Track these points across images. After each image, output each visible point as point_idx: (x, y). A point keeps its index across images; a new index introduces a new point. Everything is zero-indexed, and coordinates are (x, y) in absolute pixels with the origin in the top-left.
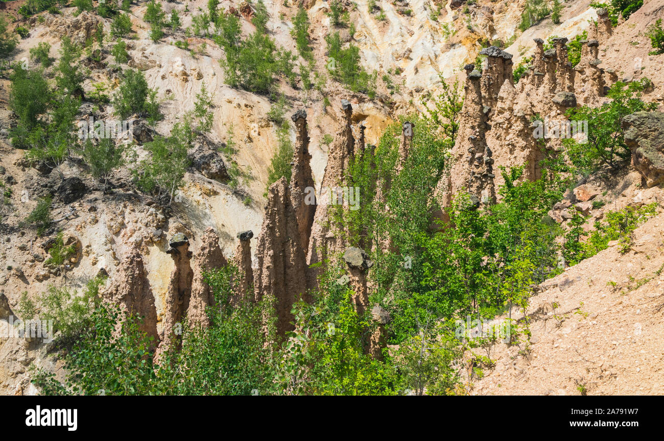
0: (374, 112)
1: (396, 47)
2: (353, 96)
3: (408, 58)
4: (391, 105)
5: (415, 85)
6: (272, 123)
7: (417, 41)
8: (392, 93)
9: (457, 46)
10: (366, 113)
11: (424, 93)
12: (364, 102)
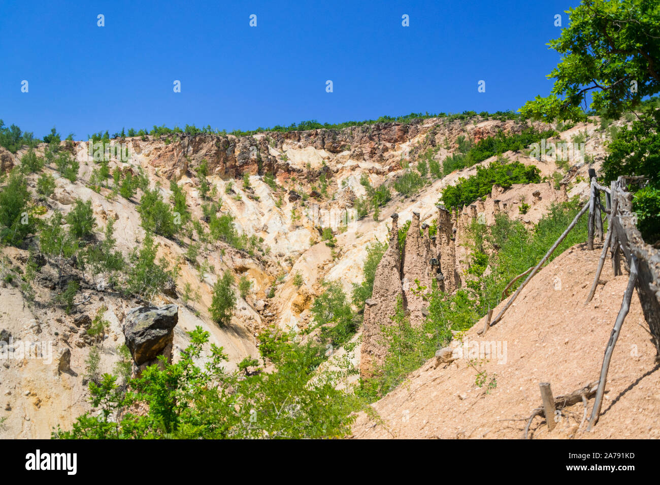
0: (253, 266)
1: (254, 222)
2: (237, 252)
3: (265, 231)
4: (265, 263)
5: (277, 251)
6: (187, 262)
7: (268, 220)
8: (263, 255)
9: (300, 228)
10: (248, 266)
11: (286, 257)
12: (245, 258)
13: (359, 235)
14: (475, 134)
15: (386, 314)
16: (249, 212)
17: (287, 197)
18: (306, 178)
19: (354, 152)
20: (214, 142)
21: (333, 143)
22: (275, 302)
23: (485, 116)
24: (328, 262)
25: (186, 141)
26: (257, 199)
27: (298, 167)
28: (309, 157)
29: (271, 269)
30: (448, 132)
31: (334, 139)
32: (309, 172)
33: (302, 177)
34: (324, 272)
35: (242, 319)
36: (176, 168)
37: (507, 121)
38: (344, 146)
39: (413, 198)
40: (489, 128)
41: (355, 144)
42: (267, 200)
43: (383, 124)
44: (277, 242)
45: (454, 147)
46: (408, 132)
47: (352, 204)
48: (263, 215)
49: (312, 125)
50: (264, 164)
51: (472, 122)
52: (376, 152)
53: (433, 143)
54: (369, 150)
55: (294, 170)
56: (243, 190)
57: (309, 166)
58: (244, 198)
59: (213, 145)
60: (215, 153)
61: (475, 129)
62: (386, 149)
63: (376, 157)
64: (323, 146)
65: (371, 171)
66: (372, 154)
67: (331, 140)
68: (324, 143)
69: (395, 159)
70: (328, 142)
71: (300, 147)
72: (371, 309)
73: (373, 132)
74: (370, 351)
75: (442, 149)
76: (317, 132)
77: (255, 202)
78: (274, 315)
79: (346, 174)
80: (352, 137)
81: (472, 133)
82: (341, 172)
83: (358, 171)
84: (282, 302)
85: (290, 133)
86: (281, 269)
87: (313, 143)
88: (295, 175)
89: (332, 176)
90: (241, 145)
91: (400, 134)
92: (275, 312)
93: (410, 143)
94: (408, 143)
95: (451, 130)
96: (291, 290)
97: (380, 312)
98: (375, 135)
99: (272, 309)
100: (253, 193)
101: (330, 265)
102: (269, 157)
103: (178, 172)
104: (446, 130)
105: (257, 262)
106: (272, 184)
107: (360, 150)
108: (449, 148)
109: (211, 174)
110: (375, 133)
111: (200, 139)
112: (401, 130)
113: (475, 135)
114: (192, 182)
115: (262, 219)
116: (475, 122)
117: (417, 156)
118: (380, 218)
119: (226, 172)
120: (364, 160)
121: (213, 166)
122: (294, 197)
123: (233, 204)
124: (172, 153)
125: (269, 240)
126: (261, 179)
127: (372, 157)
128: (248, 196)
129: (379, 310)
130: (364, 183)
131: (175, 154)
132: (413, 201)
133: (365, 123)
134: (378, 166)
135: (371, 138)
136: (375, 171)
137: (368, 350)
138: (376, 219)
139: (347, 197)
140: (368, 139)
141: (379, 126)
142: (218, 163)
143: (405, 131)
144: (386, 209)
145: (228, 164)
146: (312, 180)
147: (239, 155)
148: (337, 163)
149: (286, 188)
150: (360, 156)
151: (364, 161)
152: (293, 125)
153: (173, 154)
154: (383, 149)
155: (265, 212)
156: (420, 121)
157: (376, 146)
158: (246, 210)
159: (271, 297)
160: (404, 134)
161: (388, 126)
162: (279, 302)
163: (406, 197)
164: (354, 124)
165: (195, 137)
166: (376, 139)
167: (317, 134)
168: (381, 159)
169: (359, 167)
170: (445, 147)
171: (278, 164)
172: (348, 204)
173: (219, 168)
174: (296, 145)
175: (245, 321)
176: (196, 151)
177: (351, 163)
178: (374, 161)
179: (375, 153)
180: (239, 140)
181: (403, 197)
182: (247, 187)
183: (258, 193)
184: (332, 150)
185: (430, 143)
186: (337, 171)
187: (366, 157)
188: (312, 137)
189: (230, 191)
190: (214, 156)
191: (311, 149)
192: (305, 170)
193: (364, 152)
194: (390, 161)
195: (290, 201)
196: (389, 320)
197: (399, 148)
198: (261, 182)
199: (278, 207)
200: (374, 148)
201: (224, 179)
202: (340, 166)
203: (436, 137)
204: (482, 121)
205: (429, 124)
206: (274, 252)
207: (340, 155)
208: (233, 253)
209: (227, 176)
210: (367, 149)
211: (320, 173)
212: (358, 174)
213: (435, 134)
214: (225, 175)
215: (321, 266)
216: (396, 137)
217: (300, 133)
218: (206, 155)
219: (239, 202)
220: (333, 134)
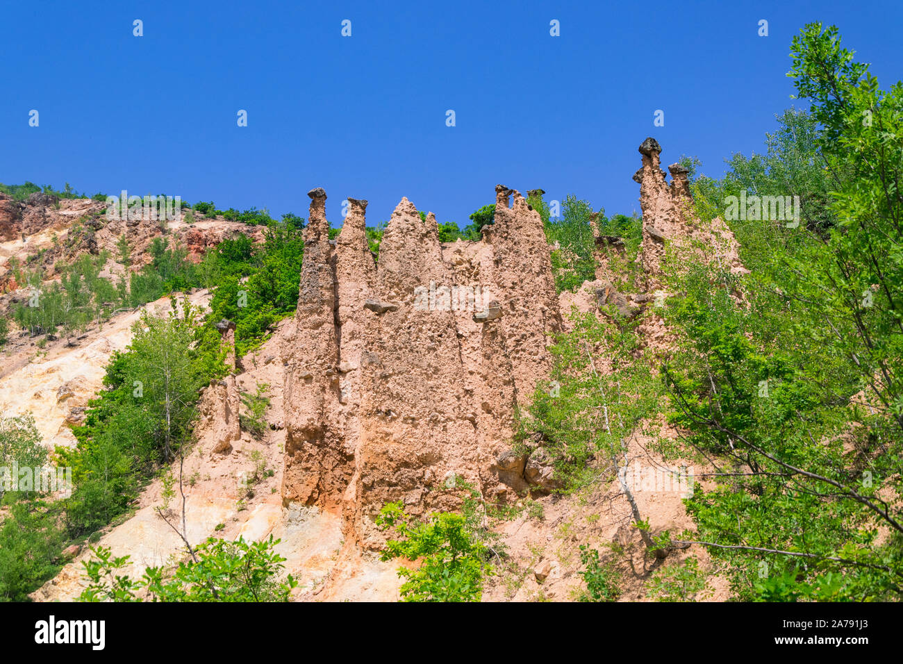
14: (191, 241)
15: (420, 330)
23: (208, 212)
30: (127, 229)
37: (259, 227)
40: (220, 233)
45: (140, 261)
46: (21, 218)
53: (91, 246)
61: (191, 230)
72: (383, 319)
74: (388, 413)
75: (112, 262)
81: (184, 238)
93: (25, 244)
94: (19, 242)
95: (135, 225)
97: (406, 324)
108: (128, 262)
112: (6, 211)
113: (190, 243)
116: (188, 217)
117: (51, 268)
129: (403, 321)
132: (71, 346)
137: (383, 409)
143: (15, 214)
156: (53, 201)
160: (12, 221)
163: (51, 338)
170: (120, 259)
181: (41, 338)
185: (85, 243)
196: (429, 343)
203: (98, 235)
204: (202, 219)
205: (73, 210)
213: (98, 228)
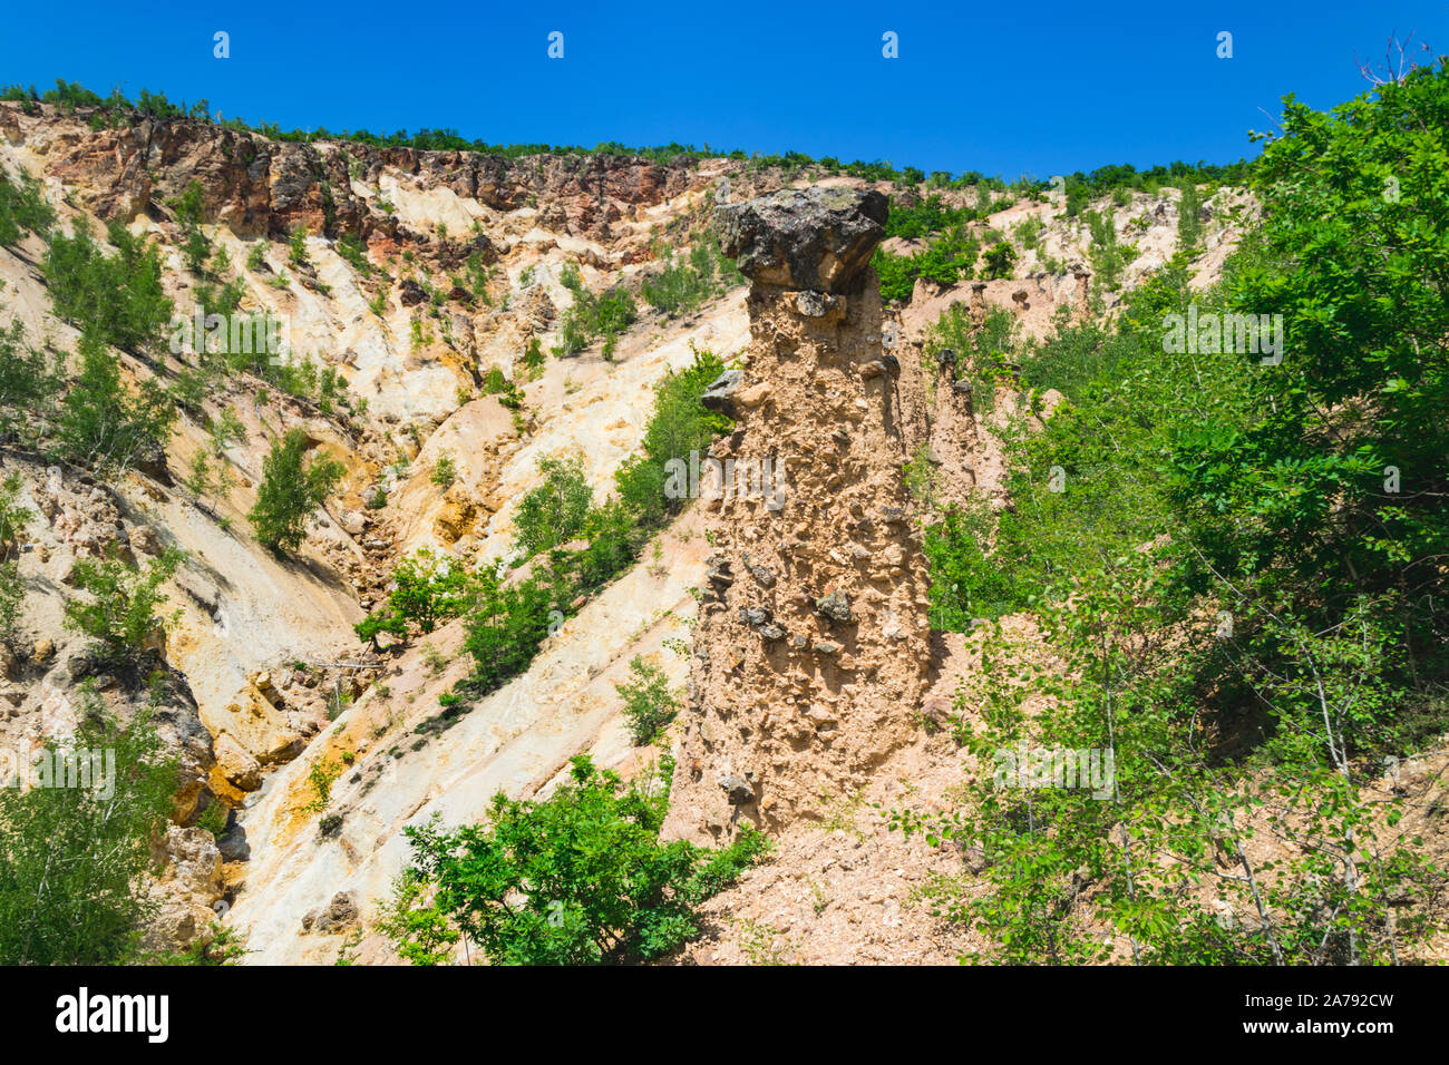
13: (572, 387)
16: (308, 318)
17: (395, 295)
18: (436, 257)
19: (546, 212)
20: (218, 142)
21: (498, 186)
22: (388, 519)
23: (832, 167)
24: (505, 440)
25: (144, 130)
26: (324, 291)
27: (419, 231)
28: (442, 209)
29: (370, 447)
31: (500, 176)
32: (444, 246)
33: (427, 255)
34: (499, 460)
35: (320, 547)
36: (122, 193)
38: (522, 196)
39: (688, 319)
41: (549, 194)
42: (350, 296)
43: (612, 158)
44: (380, 391)
46: (664, 183)
47: (546, 324)
48: (342, 329)
49: (447, 141)
50: (338, 214)
51: (807, 175)
52: (595, 218)
54: (580, 211)
55: (409, 236)
56: (290, 266)
57: (443, 230)
58: (295, 286)
59: (214, 148)
60: (220, 170)
62: (615, 215)
63: (595, 229)
64: (475, 191)
65: (583, 258)
66: (586, 222)
67: (492, 180)
68: (475, 185)
69: (637, 238)
70: (486, 185)
71: (420, 186)
73: (588, 173)
76: (460, 156)
77: (321, 297)
78: (387, 546)
79: (527, 258)
80: (541, 177)
82: (517, 254)
83: (553, 255)
84: (405, 518)
85: (395, 150)
86: (392, 449)
87: (450, 180)
88: (412, 246)
89: (496, 260)
90: (283, 160)
91: (647, 184)
92: (390, 540)
93: (668, 208)
94: (663, 207)
95: (762, 187)
96: (424, 493)
98: (592, 180)
99: (382, 533)
100: (315, 276)
101: (512, 446)
102: (352, 198)
103: (125, 201)
104: (752, 187)
105: (340, 428)
106: (357, 263)
107: (559, 209)
109: (209, 221)
110: (593, 175)
111: (182, 131)
112: (651, 177)
114: (163, 232)
115: (339, 335)
116: (812, 175)
117: (686, 235)
118: (616, 356)
119: (247, 221)
120: (568, 232)
121: (213, 200)
122: (414, 294)
123: (269, 296)
124: (109, 153)
125: (360, 385)
126: (331, 247)
127: (585, 229)
128: (302, 282)
130: (570, 283)
131: (119, 158)
132: (688, 326)
133: (570, 150)
134: (597, 249)
135: (584, 186)
136: (591, 260)
138: (608, 358)
139: (535, 308)
140: (578, 188)
141: (601, 162)
142: (228, 194)
143: (659, 179)
144: (628, 338)
145: (252, 201)
146: (450, 264)
147: (279, 183)
148: (506, 231)
149: (394, 274)
150: (557, 222)
151: (567, 235)
152: (401, 135)
153: (113, 158)
154: (609, 213)
155: (347, 321)
156: (693, 162)
157: (596, 204)
158: (301, 312)
159: (378, 507)
160: (657, 187)
161: (622, 163)
162: (399, 519)
163: (672, 317)
164: (546, 148)
165: (168, 125)
166: (596, 190)
167: (459, 162)
168: (605, 236)
169: (556, 245)
171: (372, 218)
172: (536, 323)
173: (230, 208)
174: (409, 180)
175: (328, 551)
176: (170, 160)
177: (538, 235)
178: (589, 238)
179: (591, 221)
180: (278, 149)
181: (664, 317)
182: (299, 261)
183: (325, 277)
184: (493, 202)
186: (507, 251)
187: (572, 226)
188: (448, 167)
189: (259, 265)
190: (216, 177)
191: (445, 193)
192: (435, 240)
193: (568, 215)
194: (626, 241)
195: (404, 303)
197: (643, 215)
198: (334, 254)
199: (377, 313)
200: (591, 210)
201: (242, 236)
202: (513, 240)
204: (825, 177)
205: (710, 170)
206: (375, 410)
207: (513, 215)
208: (283, 403)
209: (249, 228)
210: (574, 208)
211: (469, 250)
212: (553, 265)
214: (245, 226)
215: (492, 447)
216: (638, 189)
217: (420, 155)
218: (196, 172)
219: (285, 292)
220: (497, 166)
